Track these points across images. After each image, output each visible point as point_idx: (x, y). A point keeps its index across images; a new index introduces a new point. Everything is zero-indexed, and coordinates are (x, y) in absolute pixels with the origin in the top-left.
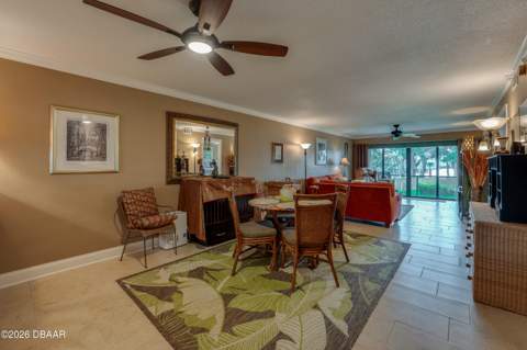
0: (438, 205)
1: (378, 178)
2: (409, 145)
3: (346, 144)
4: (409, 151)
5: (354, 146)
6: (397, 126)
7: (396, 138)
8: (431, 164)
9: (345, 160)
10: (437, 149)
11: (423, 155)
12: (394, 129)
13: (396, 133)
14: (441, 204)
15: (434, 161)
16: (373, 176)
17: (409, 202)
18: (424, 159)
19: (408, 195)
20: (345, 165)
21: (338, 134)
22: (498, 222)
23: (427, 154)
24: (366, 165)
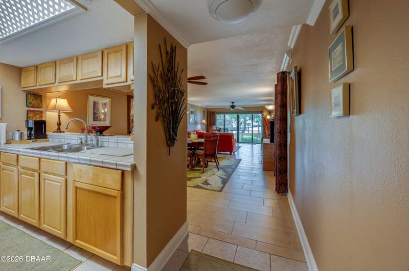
0: (252, 146)
1: (222, 132)
2: (238, 113)
3: (204, 111)
4: (238, 116)
5: (208, 112)
6: (233, 103)
7: (233, 109)
8: (249, 124)
9: (204, 121)
10: (252, 115)
11: (245, 119)
12: (232, 104)
13: (233, 107)
14: (254, 145)
15: (250, 122)
16: (219, 131)
17: (238, 145)
18: (245, 120)
19: (238, 142)
20: (204, 124)
21: (200, 105)
22: (269, 143)
23: (248, 118)
24: (214, 124)
